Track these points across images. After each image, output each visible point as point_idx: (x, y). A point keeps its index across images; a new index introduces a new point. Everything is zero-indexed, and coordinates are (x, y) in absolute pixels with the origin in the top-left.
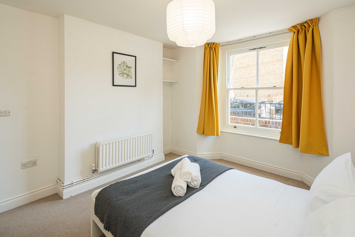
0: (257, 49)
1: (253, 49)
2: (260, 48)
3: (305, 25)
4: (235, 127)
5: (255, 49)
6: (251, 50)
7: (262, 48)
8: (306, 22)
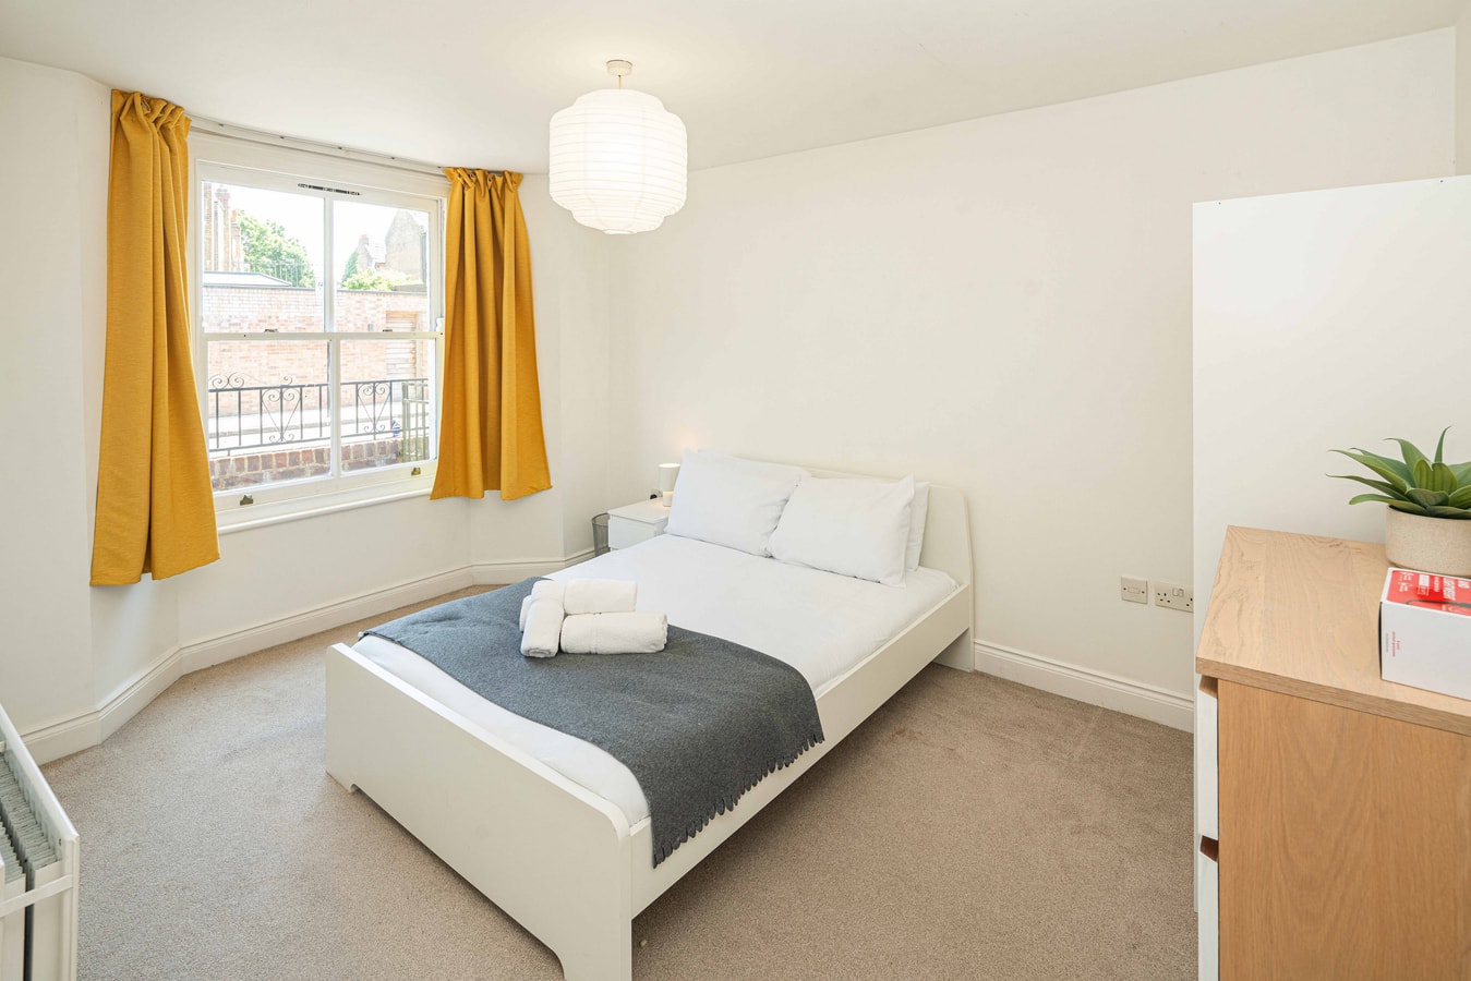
0: (329, 190)
1: (314, 187)
2: (337, 191)
3: (499, 180)
4: (247, 501)
5: (322, 189)
6: (303, 185)
7: (345, 192)
8: (502, 173)
